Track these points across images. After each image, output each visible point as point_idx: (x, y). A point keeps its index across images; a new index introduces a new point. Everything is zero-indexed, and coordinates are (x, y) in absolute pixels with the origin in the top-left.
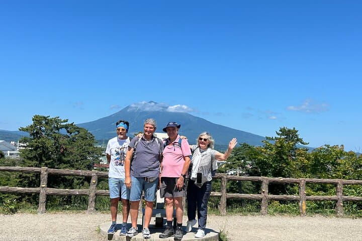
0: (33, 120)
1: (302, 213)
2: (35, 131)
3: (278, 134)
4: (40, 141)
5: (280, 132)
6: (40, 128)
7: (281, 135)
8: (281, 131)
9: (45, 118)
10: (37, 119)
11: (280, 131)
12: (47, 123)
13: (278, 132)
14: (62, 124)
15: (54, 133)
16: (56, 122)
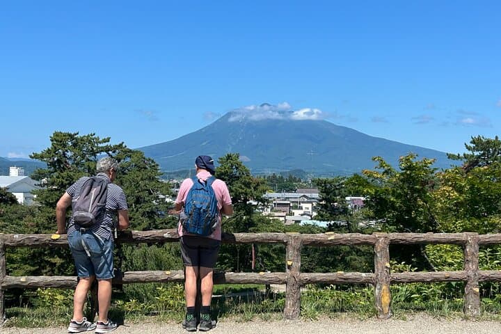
0: (52, 141)
1: (382, 312)
2: (56, 159)
3: (469, 148)
4: (64, 174)
5: (472, 145)
6: (64, 154)
7: (474, 149)
8: (473, 142)
9: (71, 137)
10: (58, 138)
11: (471, 142)
12: (75, 145)
13: (469, 144)
14: (100, 145)
15: (88, 160)
16: (90, 142)
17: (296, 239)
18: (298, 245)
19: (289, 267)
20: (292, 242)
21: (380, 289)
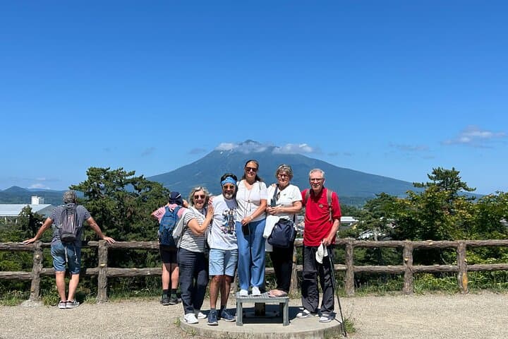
0: (88, 174)
1: (463, 289)
2: (91, 190)
3: (431, 178)
4: (98, 202)
5: (434, 175)
6: (98, 186)
7: (435, 179)
8: (434, 173)
9: (104, 171)
10: (93, 173)
11: (433, 173)
12: (106, 178)
13: (431, 175)
14: (127, 178)
15: (117, 190)
16: (119, 175)
17: (410, 244)
18: (411, 249)
19: (406, 262)
20: (407, 246)
21: (461, 275)
